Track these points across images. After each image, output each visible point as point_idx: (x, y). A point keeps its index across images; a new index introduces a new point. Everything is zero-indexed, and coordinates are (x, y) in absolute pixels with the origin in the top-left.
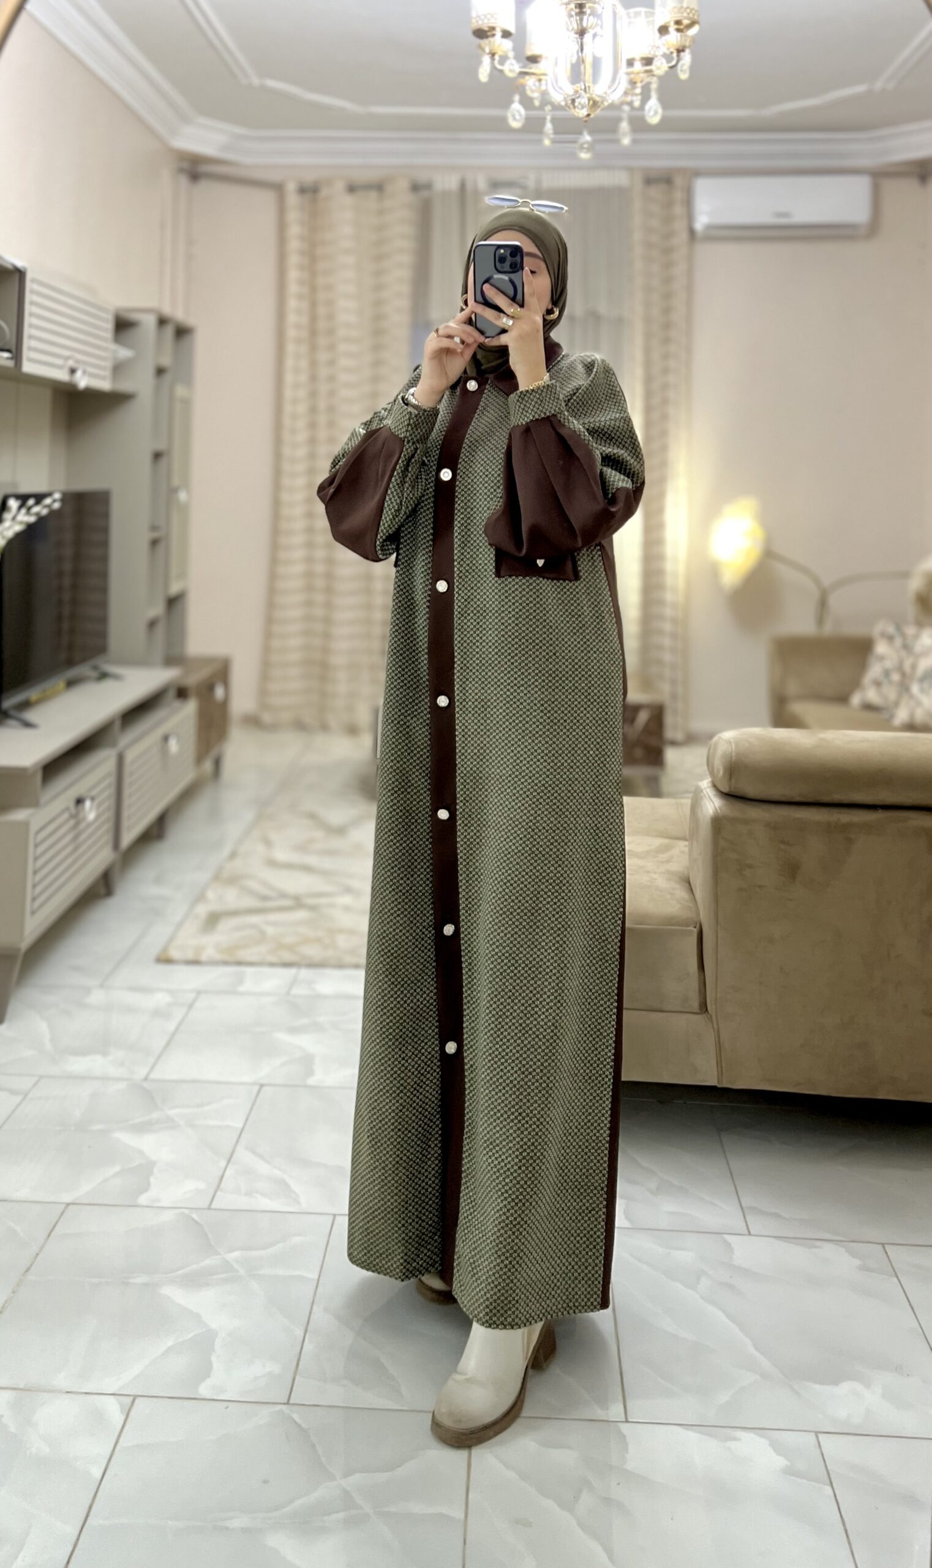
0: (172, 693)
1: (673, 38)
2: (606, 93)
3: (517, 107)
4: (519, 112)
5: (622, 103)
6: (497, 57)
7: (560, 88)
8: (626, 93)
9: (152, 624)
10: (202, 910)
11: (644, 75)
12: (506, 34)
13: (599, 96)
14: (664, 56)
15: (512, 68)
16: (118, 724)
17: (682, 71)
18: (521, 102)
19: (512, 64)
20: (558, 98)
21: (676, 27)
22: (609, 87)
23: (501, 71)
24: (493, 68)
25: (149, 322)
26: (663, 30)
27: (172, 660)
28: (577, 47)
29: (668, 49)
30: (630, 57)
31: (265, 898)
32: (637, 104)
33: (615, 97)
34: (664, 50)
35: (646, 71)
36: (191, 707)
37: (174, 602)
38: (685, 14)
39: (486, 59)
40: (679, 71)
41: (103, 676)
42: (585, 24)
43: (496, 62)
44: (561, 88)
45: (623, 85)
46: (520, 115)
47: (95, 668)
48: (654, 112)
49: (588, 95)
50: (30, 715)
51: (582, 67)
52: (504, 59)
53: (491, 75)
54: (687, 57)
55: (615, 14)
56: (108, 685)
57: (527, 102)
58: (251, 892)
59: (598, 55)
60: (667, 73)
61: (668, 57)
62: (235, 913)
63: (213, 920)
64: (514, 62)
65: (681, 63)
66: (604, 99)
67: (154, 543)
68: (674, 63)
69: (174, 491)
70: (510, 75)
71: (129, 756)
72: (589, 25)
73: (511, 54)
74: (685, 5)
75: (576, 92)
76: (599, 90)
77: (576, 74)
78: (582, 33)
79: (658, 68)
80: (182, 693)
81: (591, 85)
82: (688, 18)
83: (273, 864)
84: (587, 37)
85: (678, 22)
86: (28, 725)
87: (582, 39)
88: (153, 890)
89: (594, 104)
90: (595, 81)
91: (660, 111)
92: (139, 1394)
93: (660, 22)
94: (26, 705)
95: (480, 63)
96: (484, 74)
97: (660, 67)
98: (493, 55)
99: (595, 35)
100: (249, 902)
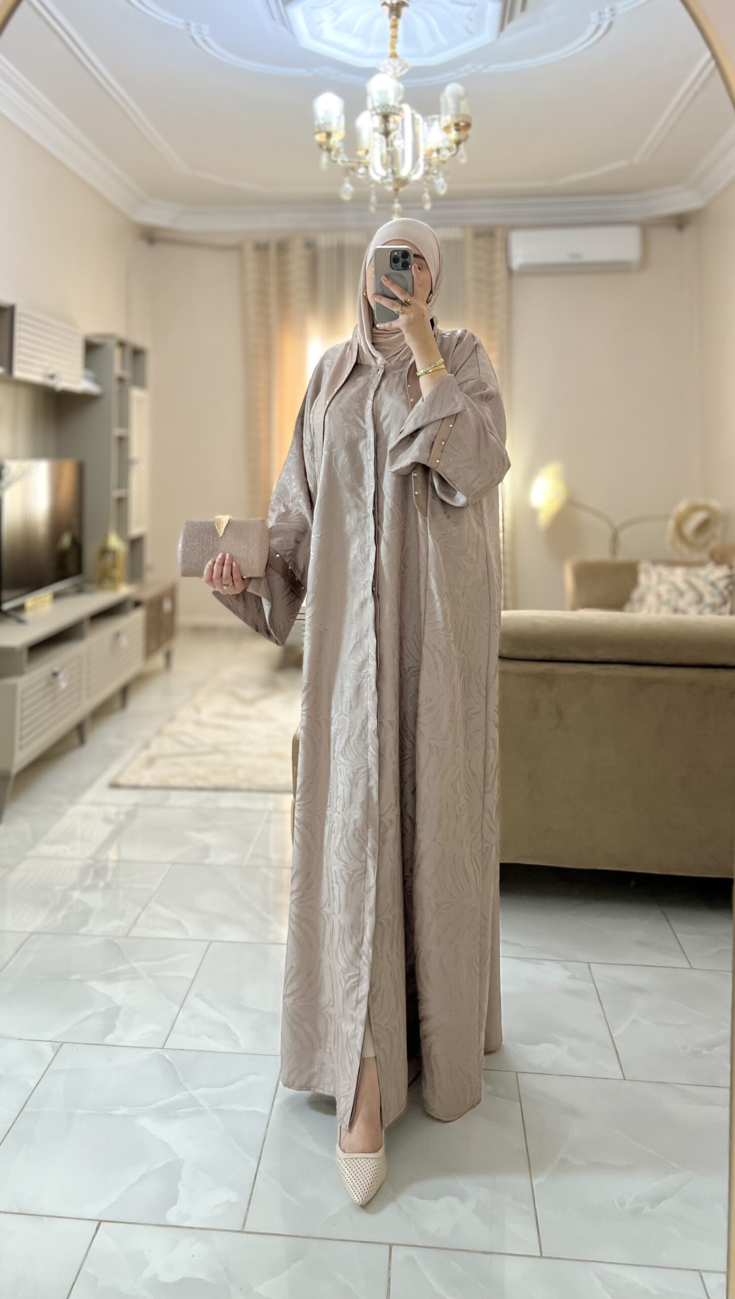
0: (130, 604)
1: (453, 135)
2: (409, 175)
3: (347, 185)
4: (349, 189)
5: (423, 181)
6: (333, 153)
7: (377, 172)
8: (425, 174)
10: (145, 755)
13: (404, 177)
15: (343, 159)
16: (87, 622)
18: (351, 182)
19: (343, 157)
20: (377, 179)
22: (412, 169)
23: (336, 162)
25: (113, 343)
26: (447, 130)
28: (385, 144)
29: (450, 142)
30: (426, 148)
31: (191, 747)
33: (416, 177)
34: (448, 142)
36: (142, 614)
37: (137, 543)
38: (460, 119)
39: (326, 154)
42: (389, 128)
43: (332, 156)
45: (422, 166)
46: (350, 191)
48: (441, 186)
49: (396, 176)
53: (328, 165)
54: (463, 149)
55: (414, 122)
56: (83, 597)
57: (355, 182)
58: (180, 742)
60: (450, 160)
61: (450, 149)
62: (169, 755)
63: (151, 762)
64: (345, 155)
66: (407, 180)
70: (343, 164)
72: (393, 128)
73: (343, 150)
74: (462, 112)
75: (388, 174)
76: (404, 172)
78: (387, 134)
79: (444, 156)
81: (399, 169)
82: (463, 121)
83: (199, 723)
84: (392, 137)
85: (457, 125)
86: (21, 622)
87: (388, 138)
88: (113, 742)
89: (400, 181)
90: (402, 165)
92: (65, 1041)
93: (444, 124)
95: (320, 157)
96: (324, 165)
97: (446, 154)
98: (330, 151)
100: (178, 749)
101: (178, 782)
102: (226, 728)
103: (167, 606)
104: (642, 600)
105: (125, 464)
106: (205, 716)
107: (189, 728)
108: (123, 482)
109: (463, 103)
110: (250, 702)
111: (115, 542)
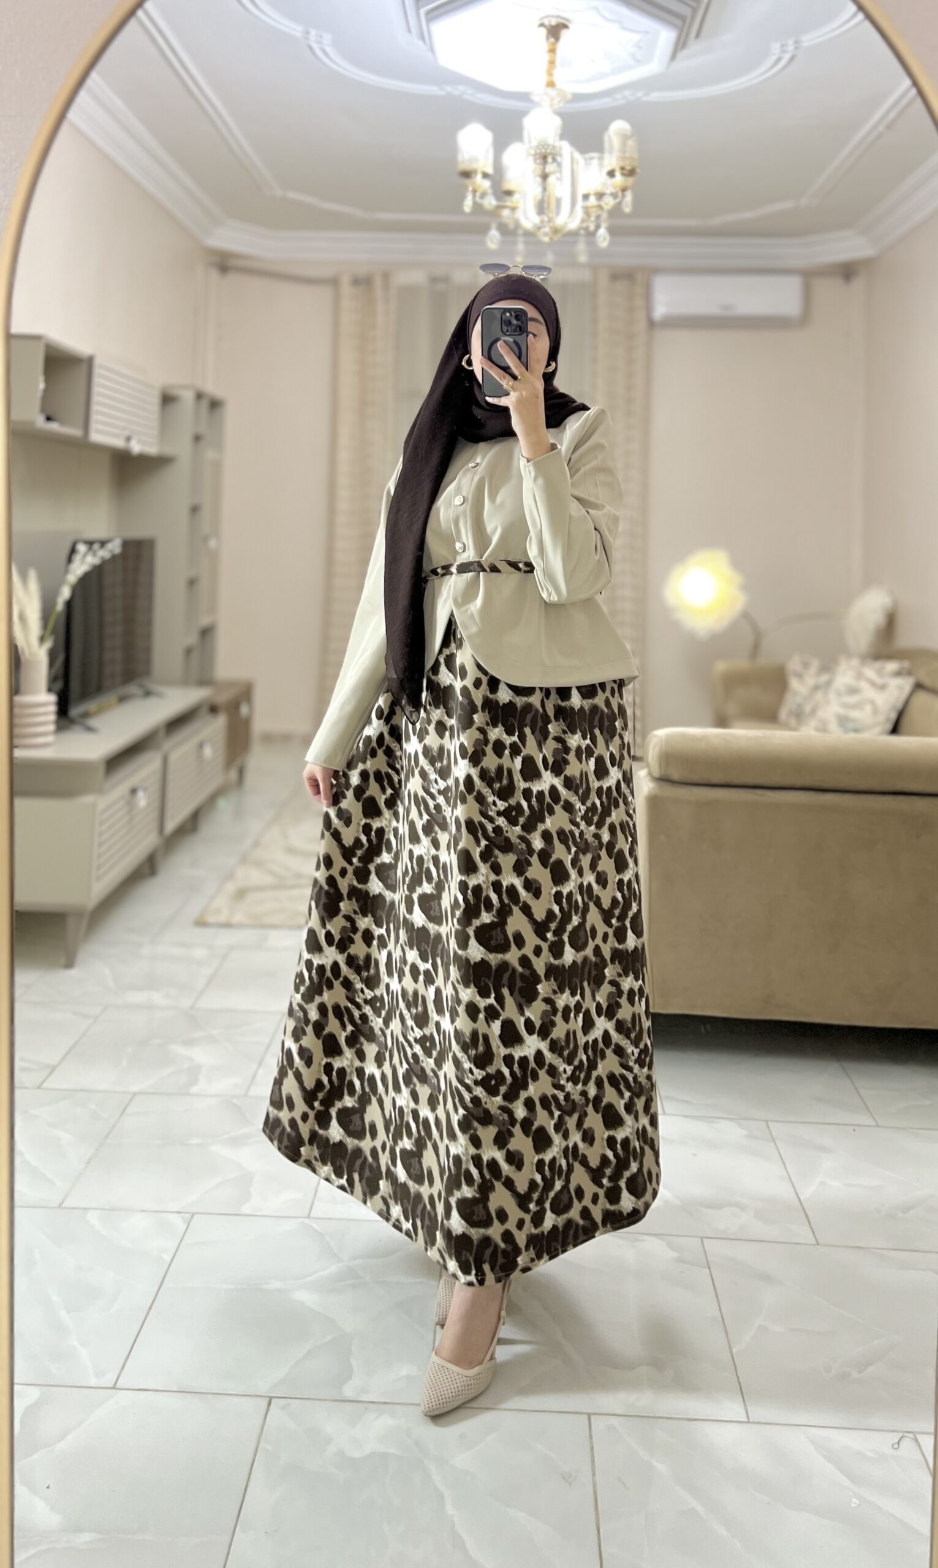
0: (205, 709)
3: (494, 233)
4: (495, 237)
7: (528, 218)
9: (188, 651)
10: (231, 886)
11: (596, 207)
12: (485, 176)
15: (490, 202)
16: (162, 733)
24: (475, 204)
25: (188, 396)
26: (611, 174)
27: (204, 681)
29: (615, 188)
30: (585, 192)
32: (590, 230)
35: (598, 205)
36: (220, 722)
37: (207, 633)
38: (628, 162)
41: (148, 694)
45: (579, 213)
46: (496, 239)
47: (141, 686)
50: (93, 722)
51: (546, 203)
52: (483, 195)
55: (572, 159)
56: (152, 701)
57: (503, 229)
61: (614, 195)
62: (259, 889)
67: (192, 583)
69: (206, 539)
71: (174, 757)
73: (490, 191)
74: (628, 155)
75: (542, 221)
77: (541, 207)
79: (607, 204)
82: (630, 166)
85: (622, 168)
86: (90, 729)
89: (556, 231)
90: (558, 213)
91: (608, 237)
92: (197, 1212)
94: (86, 715)
99: (555, 179)
100: (268, 880)
103: (244, 709)
107: (277, 854)
109: (630, 145)
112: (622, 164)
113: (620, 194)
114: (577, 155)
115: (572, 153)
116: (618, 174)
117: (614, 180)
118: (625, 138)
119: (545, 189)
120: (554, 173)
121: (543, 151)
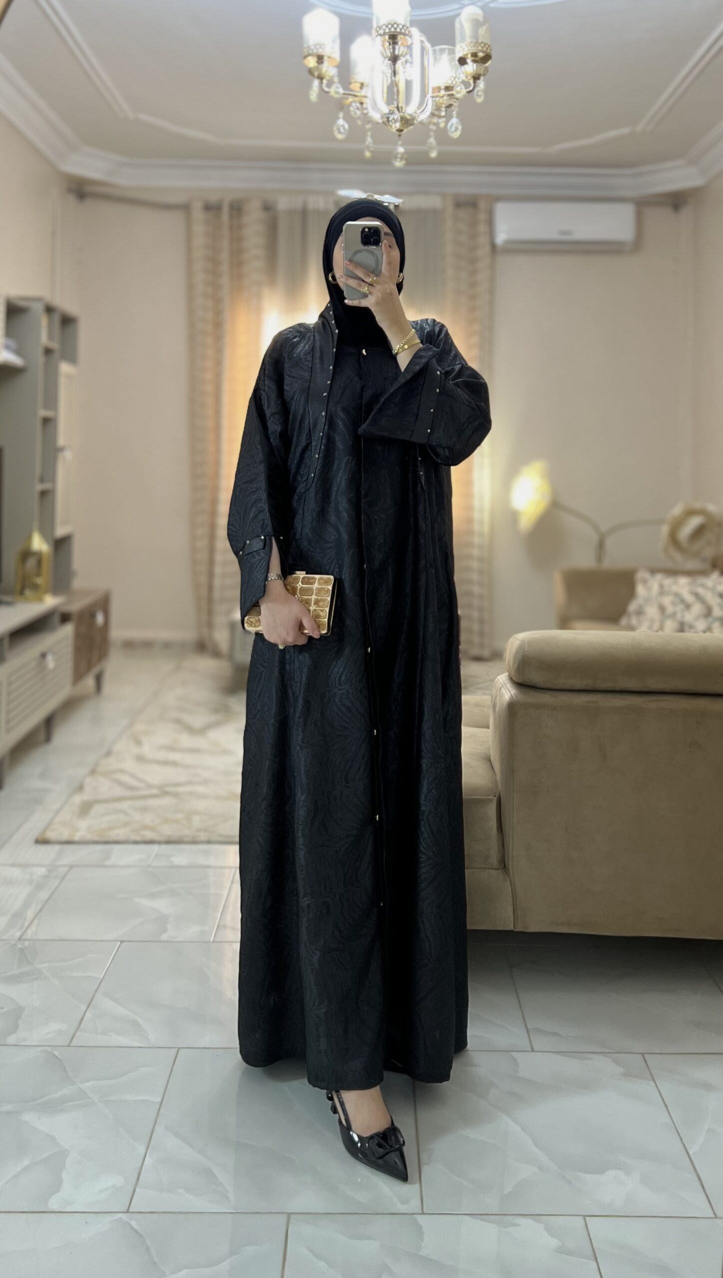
0: (56, 618)
1: (471, 68)
2: (416, 113)
3: (341, 122)
4: (343, 126)
5: (430, 123)
6: (325, 81)
8: (433, 115)
10: (78, 799)
11: (445, 98)
12: (333, 62)
13: (410, 115)
14: (463, 82)
15: (336, 90)
17: (477, 95)
18: (344, 119)
19: (337, 88)
20: (377, 117)
21: (472, 58)
22: (419, 108)
23: (328, 92)
24: (322, 91)
25: (38, 308)
26: (462, 61)
27: (58, 590)
28: (389, 72)
29: (466, 77)
30: (436, 85)
31: (132, 788)
32: (442, 125)
33: (423, 117)
34: (463, 77)
35: (449, 95)
36: (70, 629)
37: (62, 544)
38: (480, 48)
39: (316, 83)
40: (475, 96)
42: (397, 53)
43: (324, 85)
44: (379, 109)
45: (430, 106)
46: (344, 128)
48: (455, 126)
49: (401, 114)
51: (395, 89)
52: (331, 83)
53: (319, 96)
54: (481, 84)
55: (423, 49)
57: (348, 118)
58: (120, 783)
59: (409, 79)
60: (464, 95)
61: (466, 83)
62: (106, 801)
63: (85, 809)
64: (339, 85)
65: (476, 90)
66: (413, 119)
67: (43, 493)
68: (471, 88)
70: (336, 96)
72: (400, 53)
73: (336, 79)
74: (480, 41)
75: (390, 110)
76: (410, 110)
77: (391, 96)
78: (394, 59)
79: (458, 93)
80: (65, 618)
81: (404, 106)
82: (483, 52)
83: (140, 759)
84: (399, 64)
85: (474, 55)
87: (394, 65)
88: (37, 784)
89: (407, 122)
90: (406, 102)
91: (460, 127)
93: (459, 54)
95: (310, 86)
96: (314, 95)
97: (460, 92)
98: (321, 78)
99: (406, 62)
100: (119, 791)
101: (120, 833)
102: (174, 764)
103: (100, 619)
104: (640, 612)
105: (51, 452)
106: (147, 750)
107: (130, 765)
108: (49, 473)
109: (482, 31)
110: (201, 731)
111: (39, 544)
112: (474, 50)
113: (472, 81)
114: (428, 45)
115: (422, 42)
116: (469, 61)
117: (466, 66)
118: (476, 24)
119: (395, 73)
120: (404, 56)
121: (393, 30)
